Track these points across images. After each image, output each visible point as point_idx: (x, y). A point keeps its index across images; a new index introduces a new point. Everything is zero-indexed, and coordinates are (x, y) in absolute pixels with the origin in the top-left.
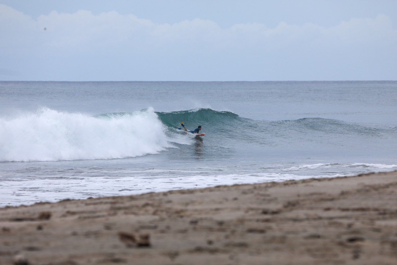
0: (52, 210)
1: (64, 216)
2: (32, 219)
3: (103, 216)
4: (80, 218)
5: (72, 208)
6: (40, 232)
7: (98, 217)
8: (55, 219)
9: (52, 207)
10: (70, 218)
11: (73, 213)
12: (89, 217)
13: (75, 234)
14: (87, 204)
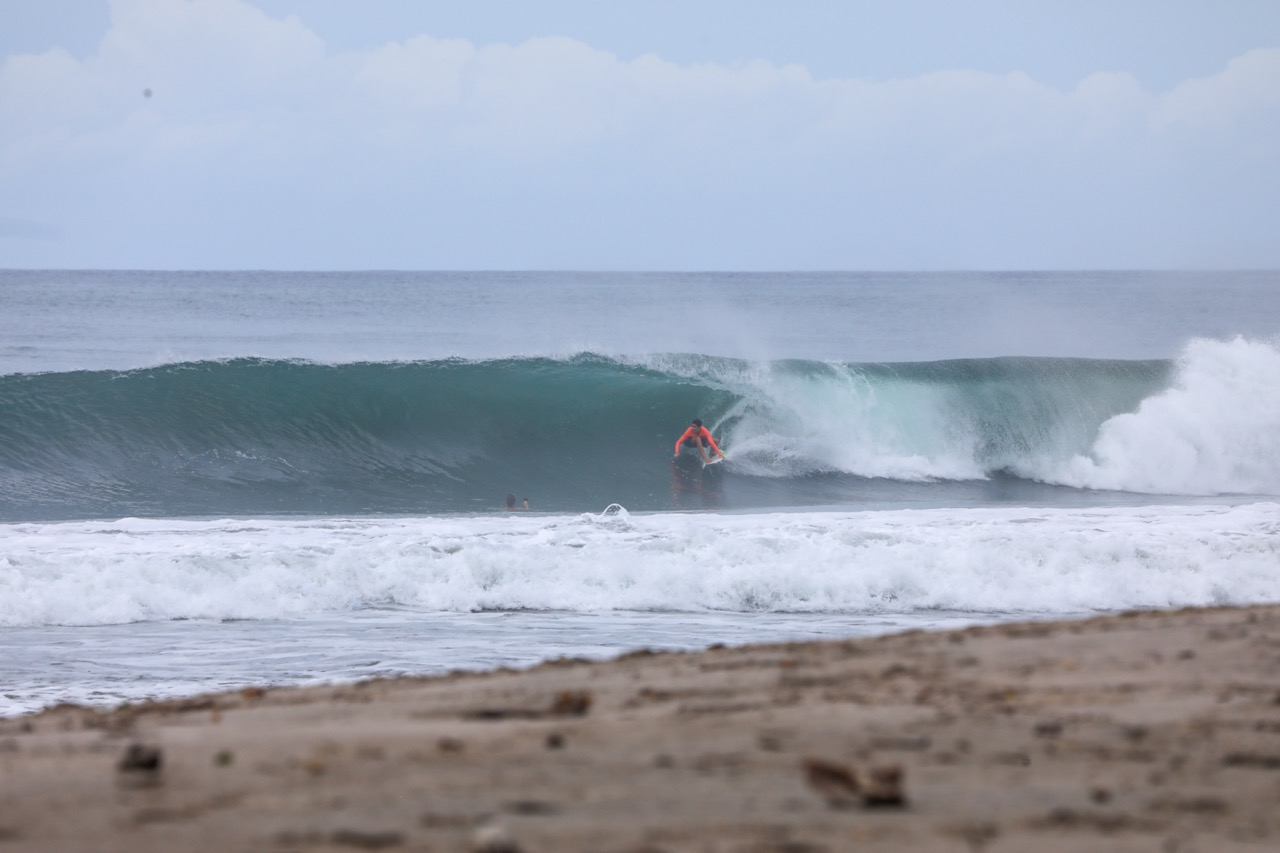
0: (595, 685)
1: (632, 704)
2: (531, 715)
3: (756, 707)
4: (682, 711)
5: (657, 677)
6: (555, 754)
7: (742, 708)
8: (604, 715)
9: (596, 675)
10: (653, 712)
11: (662, 696)
12: (711, 710)
13: (664, 763)
14: (705, 668)
